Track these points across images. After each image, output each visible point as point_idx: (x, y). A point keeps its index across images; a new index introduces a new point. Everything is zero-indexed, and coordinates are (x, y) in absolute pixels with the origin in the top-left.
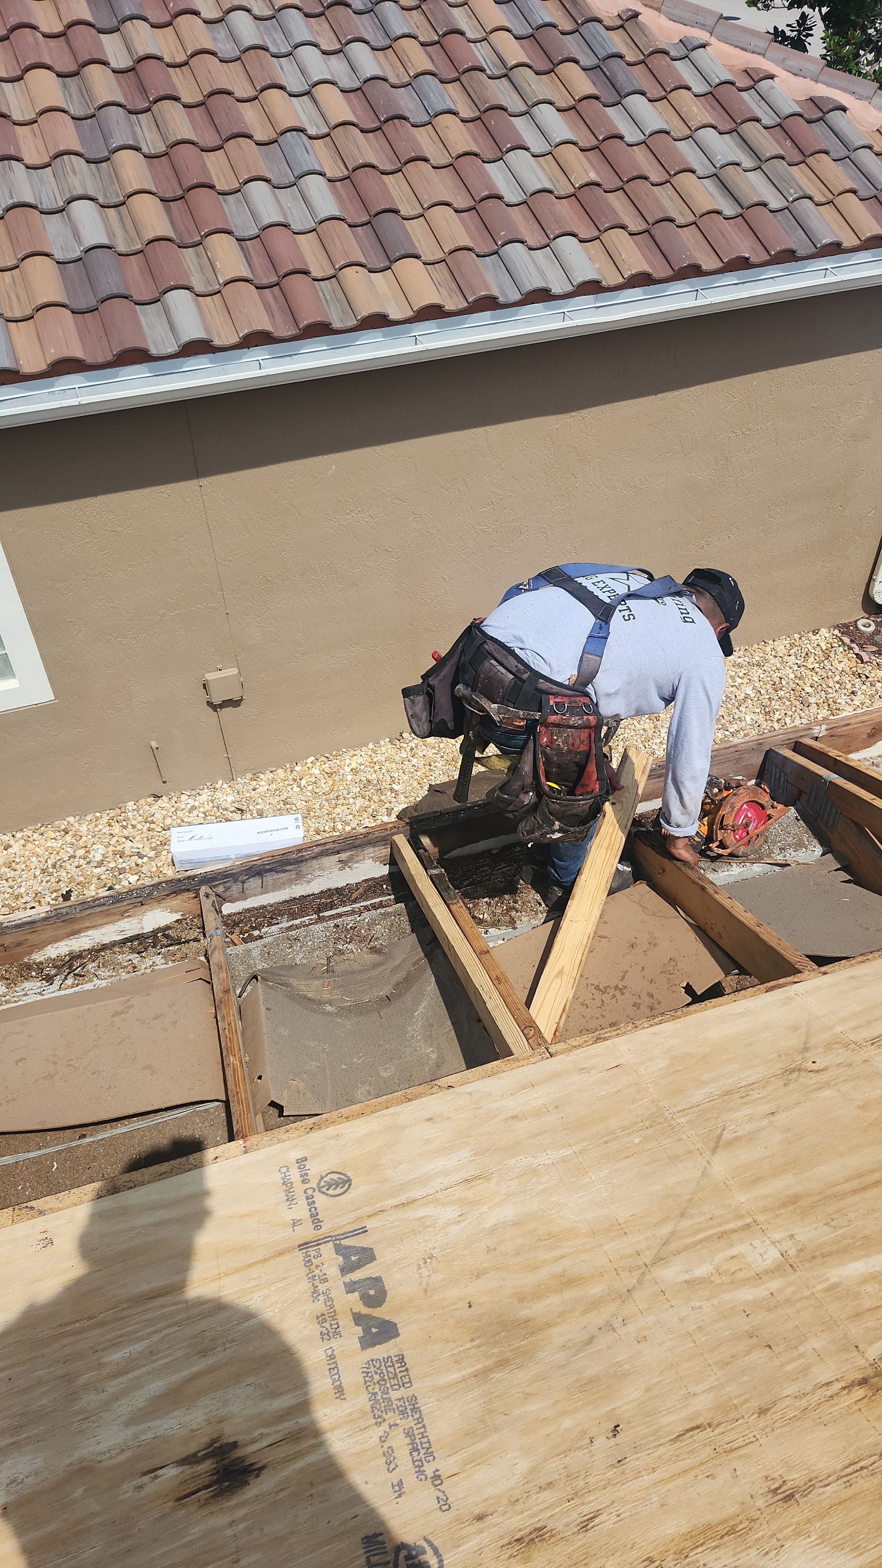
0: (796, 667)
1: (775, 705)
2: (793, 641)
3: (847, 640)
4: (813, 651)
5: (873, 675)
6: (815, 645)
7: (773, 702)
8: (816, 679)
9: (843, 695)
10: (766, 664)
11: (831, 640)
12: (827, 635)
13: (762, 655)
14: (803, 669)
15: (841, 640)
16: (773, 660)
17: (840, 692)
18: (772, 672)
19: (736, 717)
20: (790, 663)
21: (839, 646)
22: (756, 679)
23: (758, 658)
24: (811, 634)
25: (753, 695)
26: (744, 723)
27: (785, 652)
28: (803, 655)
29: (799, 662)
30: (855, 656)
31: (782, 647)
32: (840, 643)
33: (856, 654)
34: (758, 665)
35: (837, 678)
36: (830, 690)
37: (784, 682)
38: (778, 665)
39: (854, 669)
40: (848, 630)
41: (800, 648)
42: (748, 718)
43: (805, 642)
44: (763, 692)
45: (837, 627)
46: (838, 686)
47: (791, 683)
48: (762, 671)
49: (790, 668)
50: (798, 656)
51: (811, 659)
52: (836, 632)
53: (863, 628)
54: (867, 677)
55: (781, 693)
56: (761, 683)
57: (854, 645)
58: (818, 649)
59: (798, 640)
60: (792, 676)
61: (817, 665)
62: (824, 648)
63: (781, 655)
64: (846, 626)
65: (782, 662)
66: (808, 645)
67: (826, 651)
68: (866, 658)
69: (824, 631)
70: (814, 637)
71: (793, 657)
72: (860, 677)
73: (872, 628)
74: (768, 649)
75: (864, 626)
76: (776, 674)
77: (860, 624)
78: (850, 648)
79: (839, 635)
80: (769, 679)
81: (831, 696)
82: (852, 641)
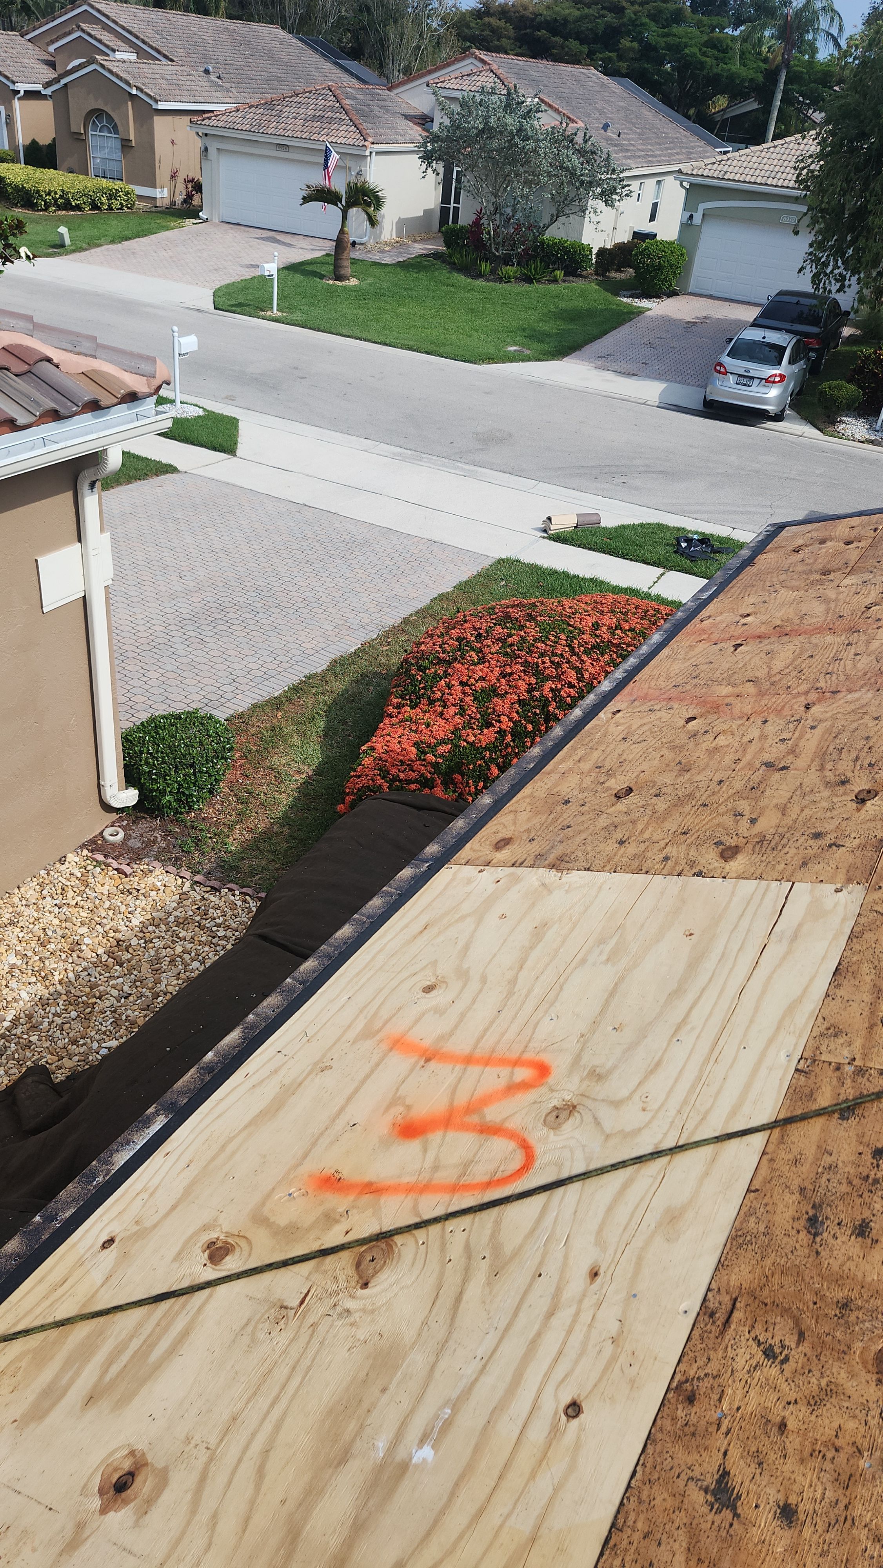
0: (57, 910)
1: (50, 964)
2: (41, 880)
3: (100, 857)
4: (69, 883)
5: (143, 886)
6: (68, 875)
7: (47, 962)
8: (84, 914)
9: (120, 921)
10: (21, 919)
11: (83, 863)
12: (77, 859)
13: (11, 910)
14: (65, 909)
15: (95, 860)
16: (27, 912)
17: (116, 919)
18: (31, 926)
19: (9, 999)
20: (48, 907)
21: (95, 867)
22: (15, 942)
23: (8, 916)
24: (58, 865)
25: (19, 963)
26: (21, 1002)
27: (37, 895)
28: (59, 892)
29: (57, 902)
30: (116, 872)
31: (31, 892)
32: (94, 863)
33: (116, 870)
34: (12, 923)
35: (107, 904)
36: (104, 921)
37: (50, 933)
38: (36, 915)
39: (121, 887)
40: (96, 845)
41: (52, 886)
42: (24, 995)
43: (56, 876)
44: (29, 954)
45: (83, 846)
46: (111, 913)
47: (58, 930)
48: (19, 930)
49: (50, 912)
50: (54, 895)
51: (70, 894)
52: (85, 852)
53: (112, 838)
54: (138, 891)
55: (52, 947)
56: (24, 944)
57: (110, 860)
58: (73, 879)
59: (46, 876)
60: (56, 922)
61: (80, 898)
62: (79, 875)
63: (34, 901)
64: (93, 841)
65: (38, 910)
66: (60, 878)
67: (83, 878)
68: (128, 870)
69: (71, 857)
70: (63, 868)
71: (49, 899)
72: (131, 893)
73: (121, 835)
74: (16, 900)
75: (112, 835)
76: (37, 927)
77: (106, 834)
78: (108, 865)
79: (90, 854)
80: (30, 935)
81: (108, 927)
82: (106, 856)
